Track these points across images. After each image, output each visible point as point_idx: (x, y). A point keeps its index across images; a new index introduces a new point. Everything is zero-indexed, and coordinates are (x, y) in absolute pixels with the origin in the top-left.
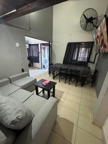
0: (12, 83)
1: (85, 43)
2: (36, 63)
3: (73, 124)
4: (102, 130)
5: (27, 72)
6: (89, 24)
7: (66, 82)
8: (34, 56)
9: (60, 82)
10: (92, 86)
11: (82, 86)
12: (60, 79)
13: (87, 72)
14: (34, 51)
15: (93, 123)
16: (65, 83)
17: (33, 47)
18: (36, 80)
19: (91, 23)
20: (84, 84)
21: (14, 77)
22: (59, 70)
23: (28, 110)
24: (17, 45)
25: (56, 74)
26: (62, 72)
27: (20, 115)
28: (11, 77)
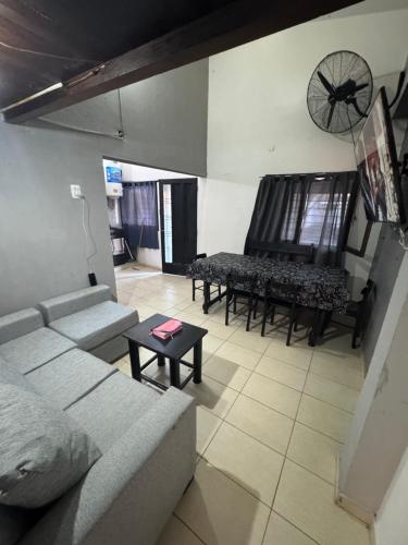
0: (51, 324)
1: (327, 176)
2: (147, 250)
3: (255, 497)
4: (370, 533)
5: (106, 287)
6: (340, 106)
7: (251, 325)
8: (140, 222)
9: (227, 324)
10: (354, 346)
11: (312, 344)
12: (230, 314)
13: (329, 291)
14: (140, 206)
15: (338, 501)
16: (248, 330)
17: (138, 191)
18: (135, 315)
19: (348, 102)
20: (322, 334)
21: (59, 305)
22: (224, 278)
23: (74, 437)
24: (75, 191)
25: (217, 293)
26: (236, 288)
27: (33, 457)
28: (47, 305)
